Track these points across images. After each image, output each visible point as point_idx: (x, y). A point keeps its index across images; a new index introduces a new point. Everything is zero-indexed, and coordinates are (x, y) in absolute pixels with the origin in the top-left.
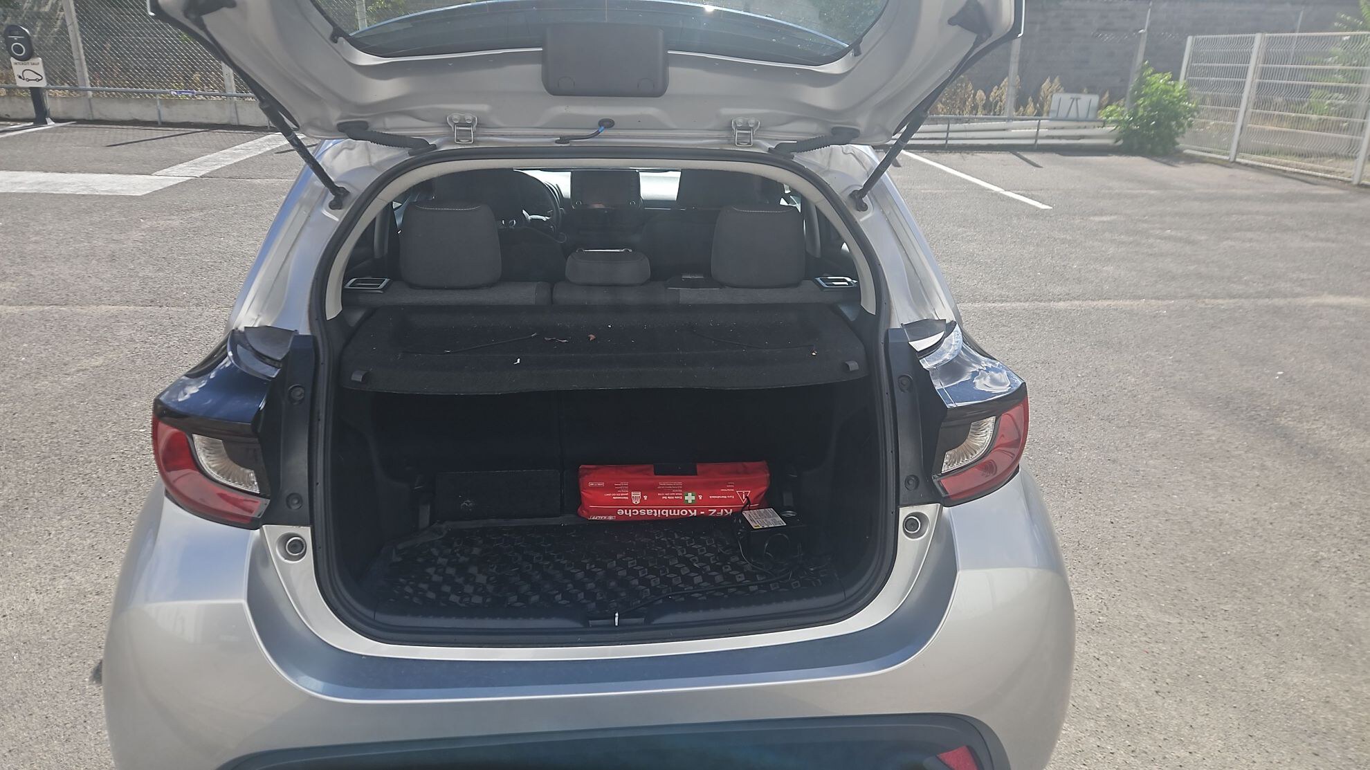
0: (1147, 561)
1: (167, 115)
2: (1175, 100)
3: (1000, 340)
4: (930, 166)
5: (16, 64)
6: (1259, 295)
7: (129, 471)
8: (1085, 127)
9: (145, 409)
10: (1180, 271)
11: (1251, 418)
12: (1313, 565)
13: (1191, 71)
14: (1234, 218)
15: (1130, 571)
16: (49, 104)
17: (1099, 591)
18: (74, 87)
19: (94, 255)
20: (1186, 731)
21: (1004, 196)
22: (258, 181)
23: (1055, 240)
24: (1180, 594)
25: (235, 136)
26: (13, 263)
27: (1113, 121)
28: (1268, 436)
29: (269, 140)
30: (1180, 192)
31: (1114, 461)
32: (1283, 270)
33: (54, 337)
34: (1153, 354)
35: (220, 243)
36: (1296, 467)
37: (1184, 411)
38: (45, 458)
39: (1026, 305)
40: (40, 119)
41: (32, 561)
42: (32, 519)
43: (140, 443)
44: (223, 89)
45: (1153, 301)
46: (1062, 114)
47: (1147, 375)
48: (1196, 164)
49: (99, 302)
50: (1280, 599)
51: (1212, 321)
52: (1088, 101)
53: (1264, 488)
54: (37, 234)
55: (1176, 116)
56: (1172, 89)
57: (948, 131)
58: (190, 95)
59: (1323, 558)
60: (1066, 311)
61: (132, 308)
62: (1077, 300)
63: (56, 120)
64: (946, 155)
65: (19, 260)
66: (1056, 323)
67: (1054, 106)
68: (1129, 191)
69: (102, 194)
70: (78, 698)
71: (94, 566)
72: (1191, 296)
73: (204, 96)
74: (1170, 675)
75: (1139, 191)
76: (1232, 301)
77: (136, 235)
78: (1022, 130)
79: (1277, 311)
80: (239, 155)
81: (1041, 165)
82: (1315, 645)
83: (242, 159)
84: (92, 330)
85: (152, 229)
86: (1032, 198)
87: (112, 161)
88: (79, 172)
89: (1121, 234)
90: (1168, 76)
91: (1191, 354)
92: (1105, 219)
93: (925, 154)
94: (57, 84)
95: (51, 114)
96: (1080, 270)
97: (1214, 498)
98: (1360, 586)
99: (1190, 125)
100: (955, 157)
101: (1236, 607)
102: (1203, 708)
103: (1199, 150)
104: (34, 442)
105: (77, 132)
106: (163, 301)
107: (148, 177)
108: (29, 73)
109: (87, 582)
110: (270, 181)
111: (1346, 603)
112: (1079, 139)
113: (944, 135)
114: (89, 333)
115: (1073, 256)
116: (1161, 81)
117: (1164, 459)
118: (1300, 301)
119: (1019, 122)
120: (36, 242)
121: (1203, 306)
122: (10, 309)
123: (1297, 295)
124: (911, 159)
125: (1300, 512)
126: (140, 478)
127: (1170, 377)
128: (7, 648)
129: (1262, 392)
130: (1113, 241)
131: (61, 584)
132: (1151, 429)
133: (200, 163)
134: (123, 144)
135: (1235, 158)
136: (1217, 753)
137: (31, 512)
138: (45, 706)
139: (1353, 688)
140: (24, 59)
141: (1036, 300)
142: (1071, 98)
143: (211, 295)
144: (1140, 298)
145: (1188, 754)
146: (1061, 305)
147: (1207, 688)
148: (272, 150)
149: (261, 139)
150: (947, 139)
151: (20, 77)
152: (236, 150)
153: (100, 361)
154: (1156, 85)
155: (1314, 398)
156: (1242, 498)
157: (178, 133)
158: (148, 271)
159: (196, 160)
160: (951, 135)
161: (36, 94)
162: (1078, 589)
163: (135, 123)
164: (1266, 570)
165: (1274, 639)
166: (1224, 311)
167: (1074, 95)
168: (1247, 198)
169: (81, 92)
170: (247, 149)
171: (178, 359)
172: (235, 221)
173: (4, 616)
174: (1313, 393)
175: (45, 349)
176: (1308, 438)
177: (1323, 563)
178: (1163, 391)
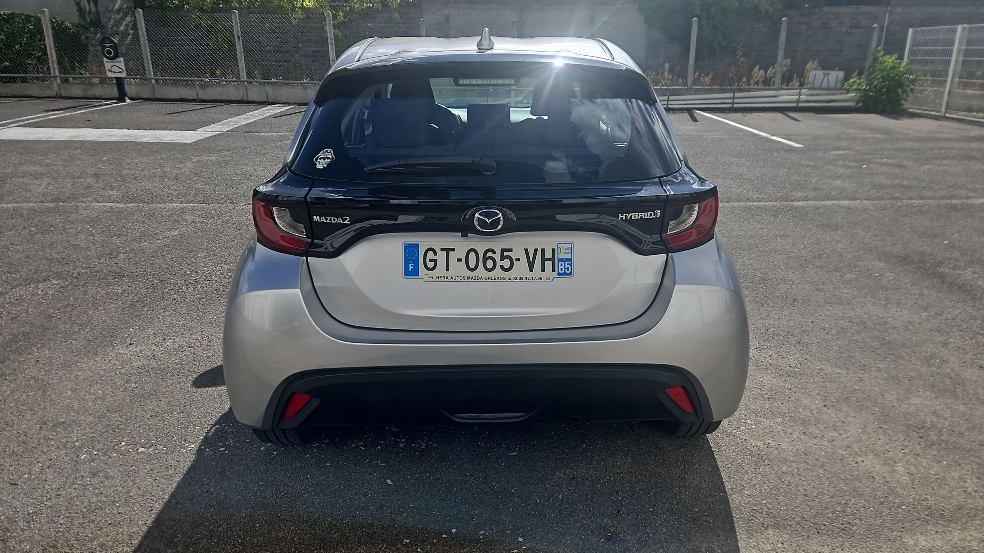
0: (832, 342)
1: (202, 95)
2: (901, 73)
3: (754, 223)
4: (719, 121)
5: (107, 62)
6: (942, 198)
7: (200, 289)
8: (834, 94)
9: (206, 258)
10: (888, 184)
11: (919, 268)
12: (942, 346)
13: (912, 53)
14: (936, 151)
15: (820, 347)
16: (127, 88)
17: (797, 356)
18: (144, 78)
19: (165, 176)
20: (839, 424)
21: (770, 139)
22: (263, 134)
23: (802, 165)
24: (850, 359)
25: (246, 107)
26: (116, 180)
27: (855, 90)
28: (929, 277)
29: (268, 110)
30: (899, 136)
31: (820, 290)
32: (963, 183)
33: (147, 220)
34: (859, 231)
35: (242, 169)
36: (944, 294)
37: (873, 263)
38: (151, 281)
39: (775, 203)
40: (121, 99)
41: (150, 331)
42: (148, 311)
43: (205, 274)
44: (238, 77)
45: (865, 201)
46: (817, 85)
47: (852, 243)
48: (916, 118)
49: (172, 201)
50: (916, 362)
51: (905, 213)
52: (836, 75)
53: (919, 305)
54: (129, 164)
55: (901, 85)
56: (898, 66)
57: (734, 98)
58: (218, 81)
59: (950, 342)
60: (802, 207)
61: (191, 205)
62: (812, 200)
63: (131, 99)
64: (732, 114)
65: (119, 179)
66: (795, 214)
67: (811, 79)
68: (862, 136)
69: (165, 142)
70: (185, 394)
71: (186, 334)
72: (893, 198)
73: (226, 82)
74: (835, 398)
75: (869, 135)
76: (922, 201)
77: (190, 165)
78: (787, 96)
79: (953, 207)
80: (250, 119)
81: (800, 120)
82: (934, 385)
83: (251, 121)
84: (169, 216)
85: (199, 162)
86: (790, 140)
87: (170, 123)
88: (150, 129)
89: (850, 161)
90: (895, 56)
91: (886, 232)
92: (840, 152)
93: (716, 114)
94: (132, 75)
95: (128, 94)
96: (816, 183)
97: (884, 310)
98: (972, 357)
99: (912, 91)
100: (738, 115)
101: (885, 366)
102: (852, 414)
103: (919, 109)
104: (143, 274)
105: (146, 106)
106: (210, 201)
107: (194, 132)
108: (116, 68)
109: (183, 341)
110: (270, 134)
111: (960, 365)
112: (829, 103)
113: (731, 101)
114: (168, 218)
115: (814, 175)
116: (890, 60)
117: (854, 289)
118: (970, 201)
119: (786, 91)
120: (129, 169)
121: (900, 204)
122: (118, 205)
123: (970, 198)
124: (706, 117)
125: (941, 318)
126: (207, 292)
127: (868, 244)
128: (142, 371)
129: (931, 253)
130: (843, 166)
131: (169, 342)
132: (848, 273)
133: (225, 124)
134: (176, 113)
135: (945, 114)
136: (857, 435)
137: (147, 308)
138: (167, 397)
139: (954, 407)
140: (112, 59)
141: (783, 200)
142: (823, 74)
143: (239, 197)
144: (856, 199)
145: (838, 435)
146: (800, 203)
147: (858, 404)
148: (271, 115)
149: (263, 109)
150: (733, 103)
151: (109, 71)
152: (247, 115)
153: (177, 232)
154: (886, 63)
155: (967, 256)
156: (903, 311)
157: (210, 106)
158: (199, 185)
159: (222, 122)
160: (735, 101)
161: (120, 82)
162: (784, 355)
163: (182, 100)
164: (910, 348)
165: (907, 382)
166: (915, 207)
167: (826, 72)
168: (949, 140)
169: (148, 80)
170: (254, 115)
171: (223, 232)
172: (250, 157)
173: (139, 356)
174: (966, 254)
175: (143, 226)
176: (956, 279)
177: (950, 345)
178: (862, 252)
